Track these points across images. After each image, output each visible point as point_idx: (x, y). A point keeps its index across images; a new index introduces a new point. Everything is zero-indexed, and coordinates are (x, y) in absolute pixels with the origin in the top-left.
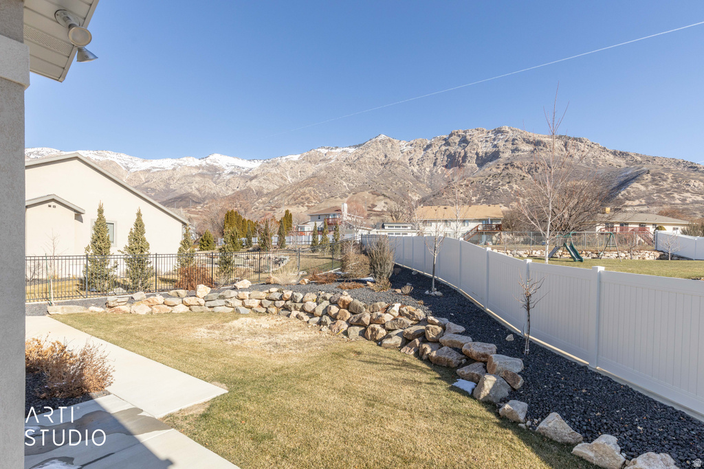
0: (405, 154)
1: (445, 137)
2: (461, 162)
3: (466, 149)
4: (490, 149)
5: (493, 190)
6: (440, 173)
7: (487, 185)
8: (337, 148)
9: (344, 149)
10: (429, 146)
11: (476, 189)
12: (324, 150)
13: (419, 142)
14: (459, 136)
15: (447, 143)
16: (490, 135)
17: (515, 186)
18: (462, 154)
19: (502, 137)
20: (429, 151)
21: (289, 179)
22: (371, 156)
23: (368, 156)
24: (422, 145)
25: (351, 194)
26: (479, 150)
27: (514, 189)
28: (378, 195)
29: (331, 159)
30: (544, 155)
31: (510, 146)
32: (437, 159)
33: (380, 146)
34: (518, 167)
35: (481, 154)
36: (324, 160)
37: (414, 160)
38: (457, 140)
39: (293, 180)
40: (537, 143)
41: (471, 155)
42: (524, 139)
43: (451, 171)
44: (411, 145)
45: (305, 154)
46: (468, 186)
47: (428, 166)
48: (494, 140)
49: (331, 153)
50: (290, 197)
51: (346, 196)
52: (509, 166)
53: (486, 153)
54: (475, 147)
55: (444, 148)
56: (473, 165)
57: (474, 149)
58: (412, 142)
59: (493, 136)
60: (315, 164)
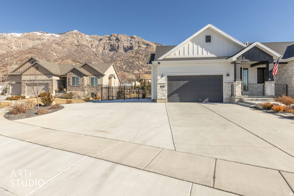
0: (89, 42)
1: (108, 36)
2: (116, 49)
3: (119, 43)
4: (129, 45)
5: (132, 63)
6: (107, 53)
7: (129, 61)
8: (47, 33)
9: (53, 34)
10: (101, 40)
11: (124, 62)
12: (39, 33)
13: (96, 37)
14: (115, 37)
15: (110, 39)
16: (129, 38)
17: (141, 63)
18: (117, 46)
19: (134, 40)
20: (101, 42)
21: (14, 48)
22: (70, 41)
23: (68, 40)
24: (97, 38)
25: (60, 60)
26: (124, 45)
27: (140, 64)
28: (76, 62)
29: (43, 39)
30: (150, 50)
31: (137, 44)
32: (105, 46)
33: (75, 36)
34: (141, 54)
35: (125, 47)
36: (39, 39)
37: (93, 45)
38: (114, 39)
39: (17, 49)
40: (148, 45)
41: (121, 46)
42: (143, 42)
43: (112, 53)
44: (92, 38)
45: (26, 34)
46: (121, 61)
47: (101, 49)
48: (131, 41)
49: (44, 35)
50: (18, 59)
51: (57, 61)
52: (137, 53)
53: (127, 47)
54: (122, 43)
55: (108, 41)
56: (122, 51)
57: (122, 44)
58: (92, 36)
59: (130, 39)
60: (33, 40)
